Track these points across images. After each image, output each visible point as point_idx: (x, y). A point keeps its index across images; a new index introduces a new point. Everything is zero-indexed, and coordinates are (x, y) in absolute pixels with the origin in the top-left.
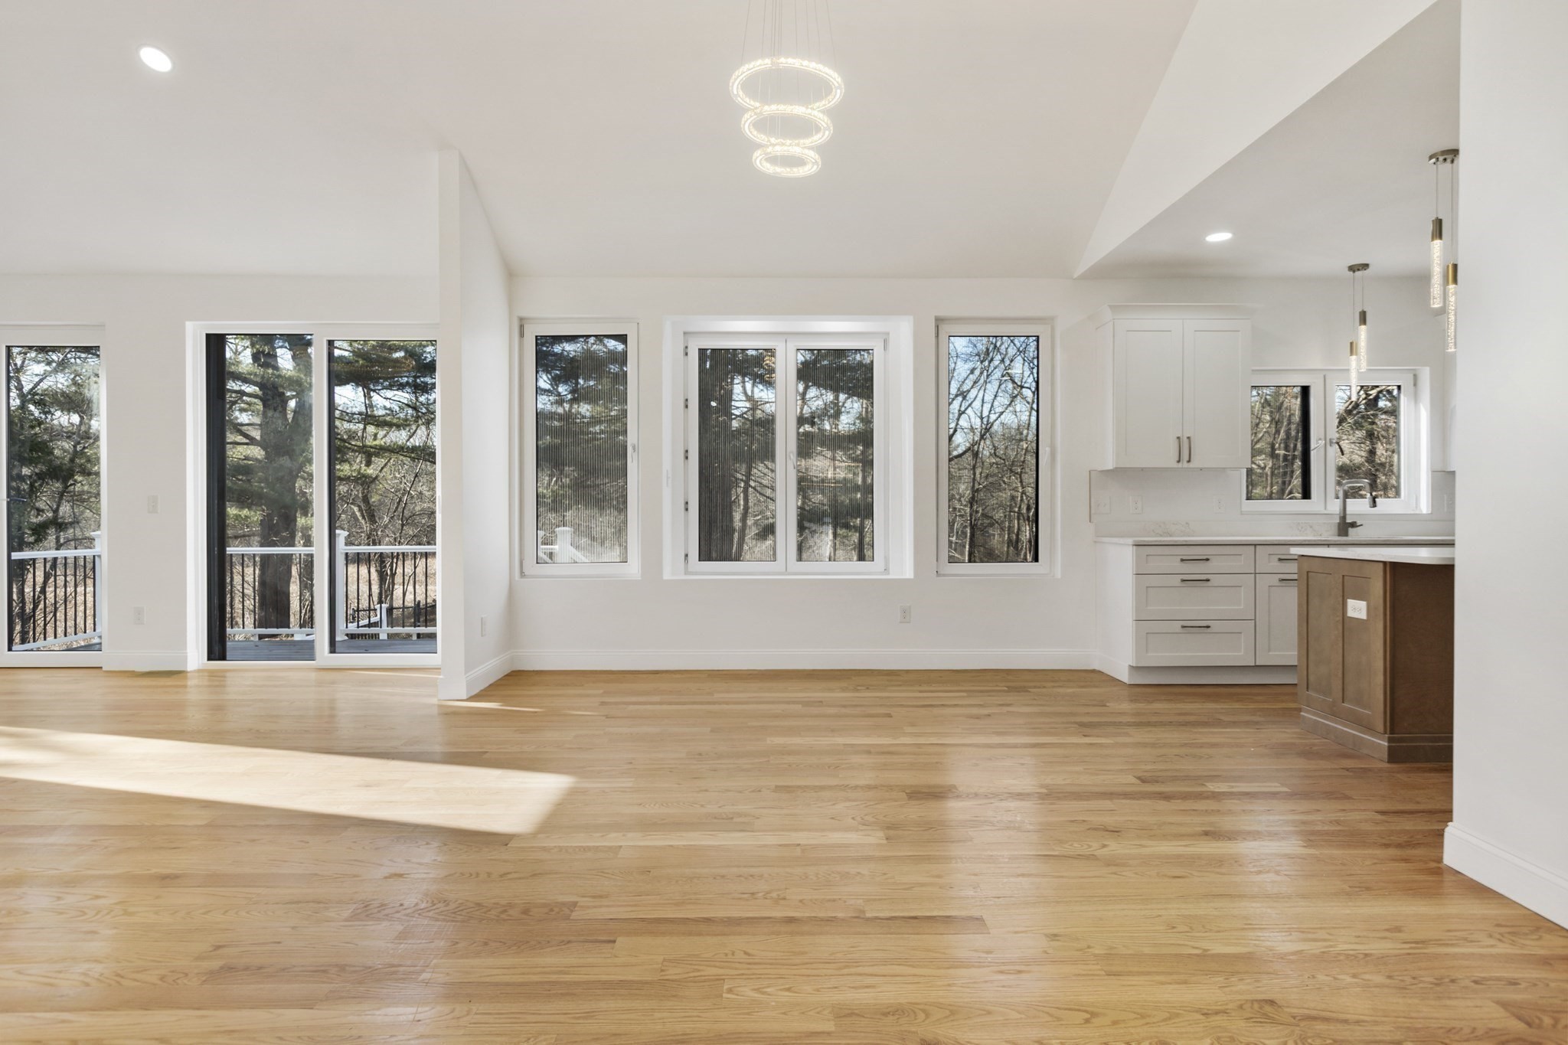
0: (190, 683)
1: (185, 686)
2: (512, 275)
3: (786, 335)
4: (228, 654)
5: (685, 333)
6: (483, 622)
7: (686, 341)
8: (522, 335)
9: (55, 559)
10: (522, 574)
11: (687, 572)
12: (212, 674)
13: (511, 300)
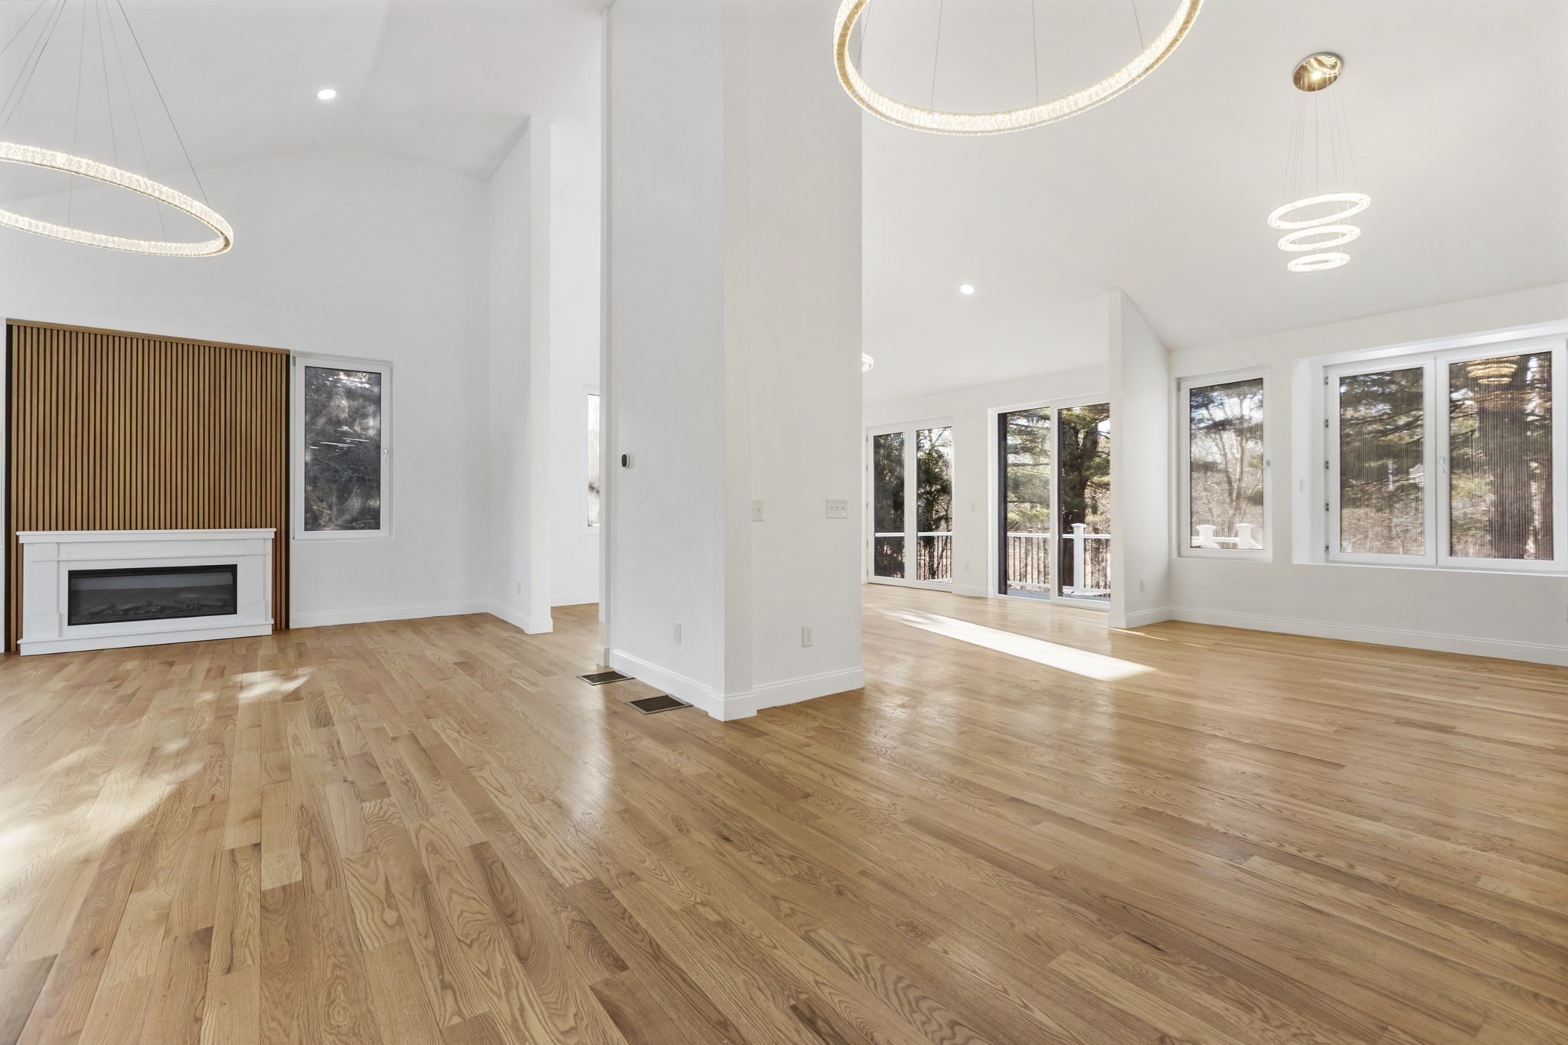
0: (989, 603)
1: (987, 605)
2: (1169, 352)
3: (1435, 354)
4: (1009, 591)
5: (1325, 367)
6: (1142, 583)
7: (1325, 373)
8: (1179, 389)
9: (947, 537)
10: (1179, 555)
11: (1327, 561)
12: (1000, 601)
13: (1169, 366)
